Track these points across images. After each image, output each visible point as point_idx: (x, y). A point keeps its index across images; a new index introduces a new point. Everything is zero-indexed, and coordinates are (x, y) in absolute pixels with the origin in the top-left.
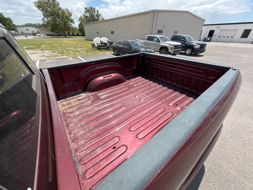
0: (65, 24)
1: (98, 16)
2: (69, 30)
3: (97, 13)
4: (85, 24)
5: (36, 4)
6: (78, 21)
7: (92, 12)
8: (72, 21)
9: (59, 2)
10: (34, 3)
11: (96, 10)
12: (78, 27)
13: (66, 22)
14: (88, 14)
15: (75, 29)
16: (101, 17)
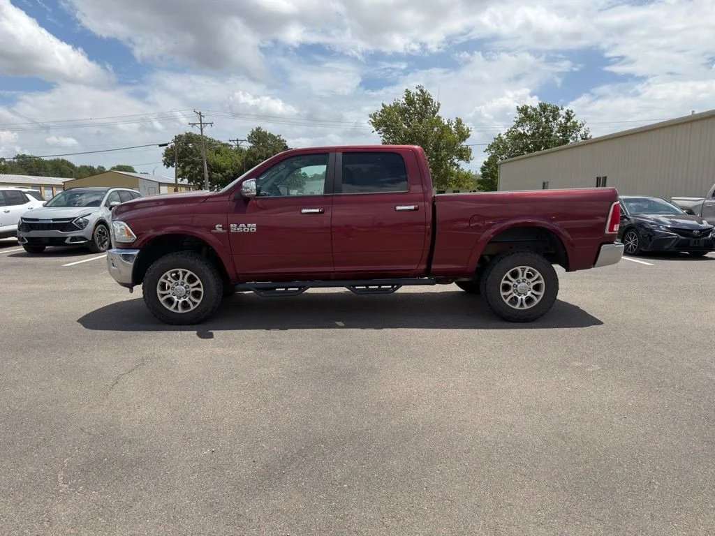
0: (438, 164)
1: (568, 129)
2: (446, 184)
3: (563, 121)
4: (508, 160)
5: (375, 119)
6: (487, 150)
7: (544, 120)
8: (464, 155)
9: (439, 104)
10: (370, 116)
11: (562, 113)
12: (480, 173)
13: (442, 159)
14: (526, 129)
15: (468, 176)
16: (582, 132)
